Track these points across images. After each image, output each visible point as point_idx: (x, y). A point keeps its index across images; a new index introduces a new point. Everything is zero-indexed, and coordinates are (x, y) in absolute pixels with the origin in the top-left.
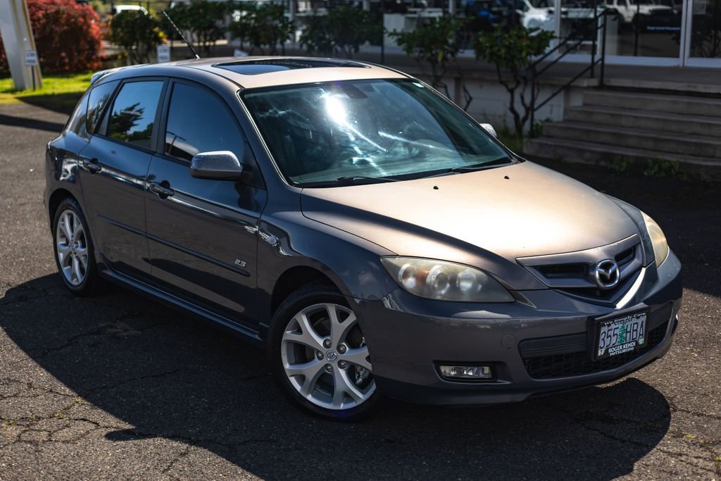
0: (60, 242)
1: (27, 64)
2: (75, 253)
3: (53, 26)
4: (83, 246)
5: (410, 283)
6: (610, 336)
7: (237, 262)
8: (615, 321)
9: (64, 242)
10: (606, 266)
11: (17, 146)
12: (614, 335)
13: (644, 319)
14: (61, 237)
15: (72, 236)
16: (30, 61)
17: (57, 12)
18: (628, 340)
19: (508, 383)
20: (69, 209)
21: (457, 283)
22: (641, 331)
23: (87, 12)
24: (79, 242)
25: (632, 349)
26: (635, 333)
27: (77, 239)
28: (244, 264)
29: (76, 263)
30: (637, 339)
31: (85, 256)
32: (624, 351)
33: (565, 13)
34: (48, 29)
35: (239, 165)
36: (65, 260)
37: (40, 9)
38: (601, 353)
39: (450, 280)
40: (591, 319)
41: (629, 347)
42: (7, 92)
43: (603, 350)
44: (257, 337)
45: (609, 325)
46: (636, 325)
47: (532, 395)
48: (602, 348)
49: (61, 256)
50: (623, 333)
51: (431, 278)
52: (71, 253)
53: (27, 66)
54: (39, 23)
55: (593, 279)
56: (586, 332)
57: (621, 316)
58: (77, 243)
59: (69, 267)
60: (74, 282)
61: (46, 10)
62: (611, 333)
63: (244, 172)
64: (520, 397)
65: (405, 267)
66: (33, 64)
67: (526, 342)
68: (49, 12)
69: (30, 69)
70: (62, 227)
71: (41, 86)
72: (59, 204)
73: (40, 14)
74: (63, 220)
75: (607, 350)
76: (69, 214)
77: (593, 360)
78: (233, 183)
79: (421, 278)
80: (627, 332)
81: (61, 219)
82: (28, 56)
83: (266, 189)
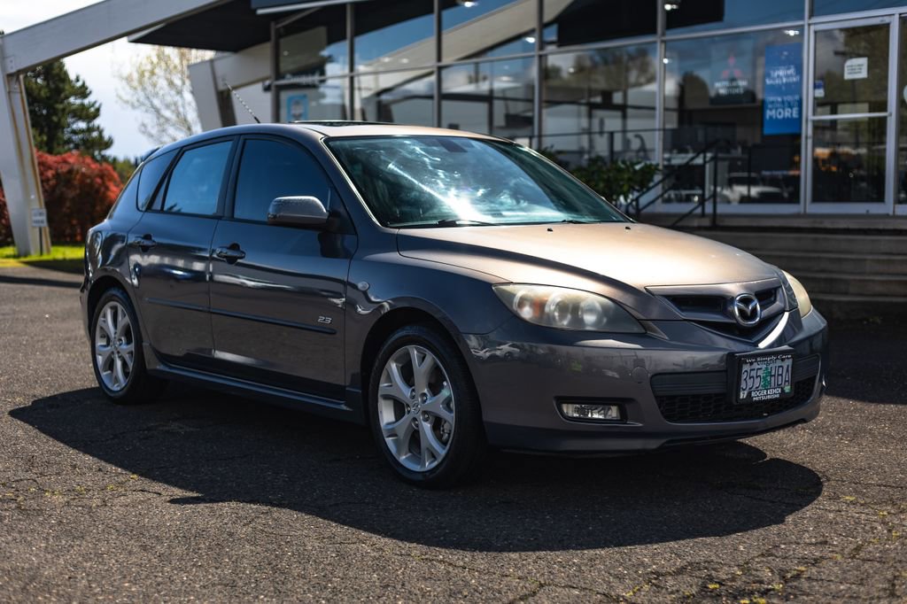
0: (100, 342)
1: (34, 225)
2: (118, 352)
3: (64, 189)
4: (129, 342)
5: (527, 313)
6: (753, 377)
7: (321, 319)
8: (758, 359)
9: (105, 343)
10: (746, 301)
11: (26, 299)
12: (757, 377)
13: (789, 363)
14: (101, 337)
15: (115, 333)
16: (37, 222)
17: (70, 172)
18: (773, 385)
19: (641, 425)
20: (114, 300)
21: (580, 313)
22: (788, 377)
23: (106, 172)
24: (123, 338)
25: (778, 396)
26: (780, 377)
27: (121, 335)
28: (329, 320)
29: (119, 363)
30: (782, 386)
31: (131, 353)
32: (769, 397)
33: (669, 160)
34: (58, 192)
35: (325, 211)
36: (105, 364)
37: (50, 168)
38: (743, 395)
39: (571, 308)
40: (731, 356)
41: (774, 393)
42: (8, 257)
43: (746, 392)
44: (344, 407)
45: (751, 364)
46: (781, 369)
47: (667, 442)
48: (744, 390)
49: (100, 359)
50: (767, 376)
51: (550, 308)
52: (113, 353)
53: (34, 227)
54: (48, 184)
55: (732, 315)
56: (726, 371)
57: (764, 354)
58: (121, 340)
59: (109, 372)
60: (116, 388)
61: (57, 169)
62: (753, 373)
63: (330, 218)
64: (653, 444)
65: (519, 294)
66: (42, 225)
67: (659, 377)
68: (60, 171)
69: (38, 230)
70: (104, 326)
71: (49, 252)
72: (100, 297)
73: (50, 173)
74: (105, 316)
75: (750, 393)
76: (112, 308)
77: (735, 403)
78: (317, 233)
79: (539, 305)
80: (771, 376)
81: (102, 314)
82: (35, 215)
83: (356, 234)
